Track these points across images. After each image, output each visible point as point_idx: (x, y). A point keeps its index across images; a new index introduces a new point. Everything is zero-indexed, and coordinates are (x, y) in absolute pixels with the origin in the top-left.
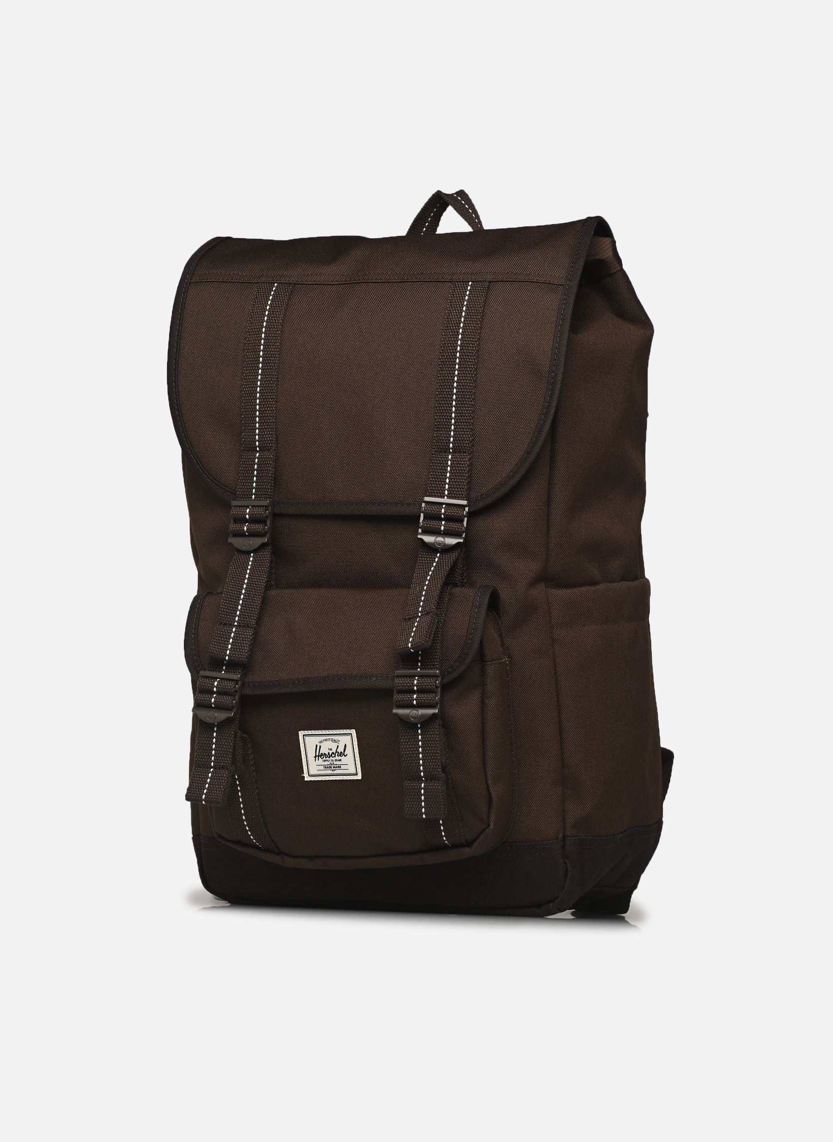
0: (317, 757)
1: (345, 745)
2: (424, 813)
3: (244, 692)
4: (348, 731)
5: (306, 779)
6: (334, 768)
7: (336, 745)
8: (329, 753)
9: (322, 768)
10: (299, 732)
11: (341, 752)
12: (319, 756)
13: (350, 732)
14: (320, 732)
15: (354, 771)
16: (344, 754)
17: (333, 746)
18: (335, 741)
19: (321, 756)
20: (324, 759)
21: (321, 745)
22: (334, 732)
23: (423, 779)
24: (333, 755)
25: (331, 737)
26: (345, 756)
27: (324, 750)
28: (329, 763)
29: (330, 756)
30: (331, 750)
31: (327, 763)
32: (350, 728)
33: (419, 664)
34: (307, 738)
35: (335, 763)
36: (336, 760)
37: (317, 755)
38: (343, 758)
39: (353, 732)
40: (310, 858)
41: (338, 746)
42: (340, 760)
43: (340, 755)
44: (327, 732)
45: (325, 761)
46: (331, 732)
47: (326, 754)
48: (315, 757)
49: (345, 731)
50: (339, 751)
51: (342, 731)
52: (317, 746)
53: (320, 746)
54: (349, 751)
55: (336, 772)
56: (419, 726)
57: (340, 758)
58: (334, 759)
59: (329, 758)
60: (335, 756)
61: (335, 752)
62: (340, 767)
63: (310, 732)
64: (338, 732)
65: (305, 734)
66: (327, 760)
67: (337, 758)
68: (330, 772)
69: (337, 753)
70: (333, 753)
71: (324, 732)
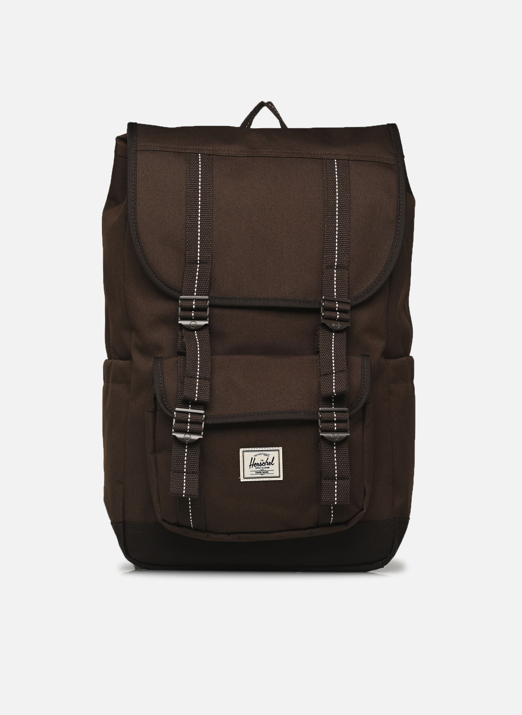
0: (251, 466)
1: (274, 458)
2: (336, 501)
3: (207, 422)
4: (277, 448)
5: (241, 480)
6: (263, 473)
7: (267, 457)
8: (261, 463)
9: (254, 473)
10: (240, 449)
11: (270, 462)
12: (253, 465)
13: (278, 449)
14: (256, 449)
15: (278, 475)
16: (272, 463)
17: (265, 458)
18: (266, 455)
19: (254, 465)
20: (257, 467)
21: (256, 457)
22: (266, 449)
23: (336, 479)
24: (264, 464)
25: (263, 453)
26: (272, 465)
27: (258, 461)
28: (260, 470)
29: (261, 465)
30: (263, 461)
31: (258, 470)
32: (278, 446)
33: (333, 404)
34: (245, 453)
35: (264, 469)
36: (265, 468)
37: (252, 464)
38: (271, 466)
39: (281, 449)
40: (229, 534)
41: (268, 458)
42: (269, 468)
43: (269, 464)
44: (261, 449)
45: (257, 468)
46: (264, 449)
47: (258, 464)
48: (250, 466)
49: (274, 448)
50: (268, 461)
51: (272, 448)
52: (252, 458)
53: (255, 459)
54: (276, 461)
55: (264, 476)
56: (335, 444)
57: (268, 466)
58: (264, 467)
59: (261, 466)
60: (265, 465)
61: (265, 462)
62: (268, 472)
63: (248, 449)
64: (269, 449)
65: (244, 450)
66: (259, 468)
67: (266, 466)
68: (260, 476)
69: (267, 463)
70: (264, 463)
71: (258, 449)
